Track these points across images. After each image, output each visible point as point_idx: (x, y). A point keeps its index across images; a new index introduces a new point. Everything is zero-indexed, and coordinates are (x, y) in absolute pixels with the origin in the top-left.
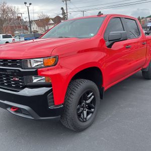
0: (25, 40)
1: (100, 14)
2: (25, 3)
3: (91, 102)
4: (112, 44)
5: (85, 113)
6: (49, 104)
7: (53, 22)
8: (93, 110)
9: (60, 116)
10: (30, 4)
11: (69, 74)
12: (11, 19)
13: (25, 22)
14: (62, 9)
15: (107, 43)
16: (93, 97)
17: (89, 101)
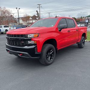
0: (16, 28)
1: (56, 17)
2: (17, 8)
3: (52, 53)
4: (61, 29)
5: (49, 58)
6: (36, 52)
7: (32, 19)
8: (53, 57)
9: (39, 57)
10: (19, 9)
11: (42, 41)
12: (7, 17)
13: (15, 18)
14: (37, 11)
15: (59, 29)
16: (53, 51)
17: (51, 53)
